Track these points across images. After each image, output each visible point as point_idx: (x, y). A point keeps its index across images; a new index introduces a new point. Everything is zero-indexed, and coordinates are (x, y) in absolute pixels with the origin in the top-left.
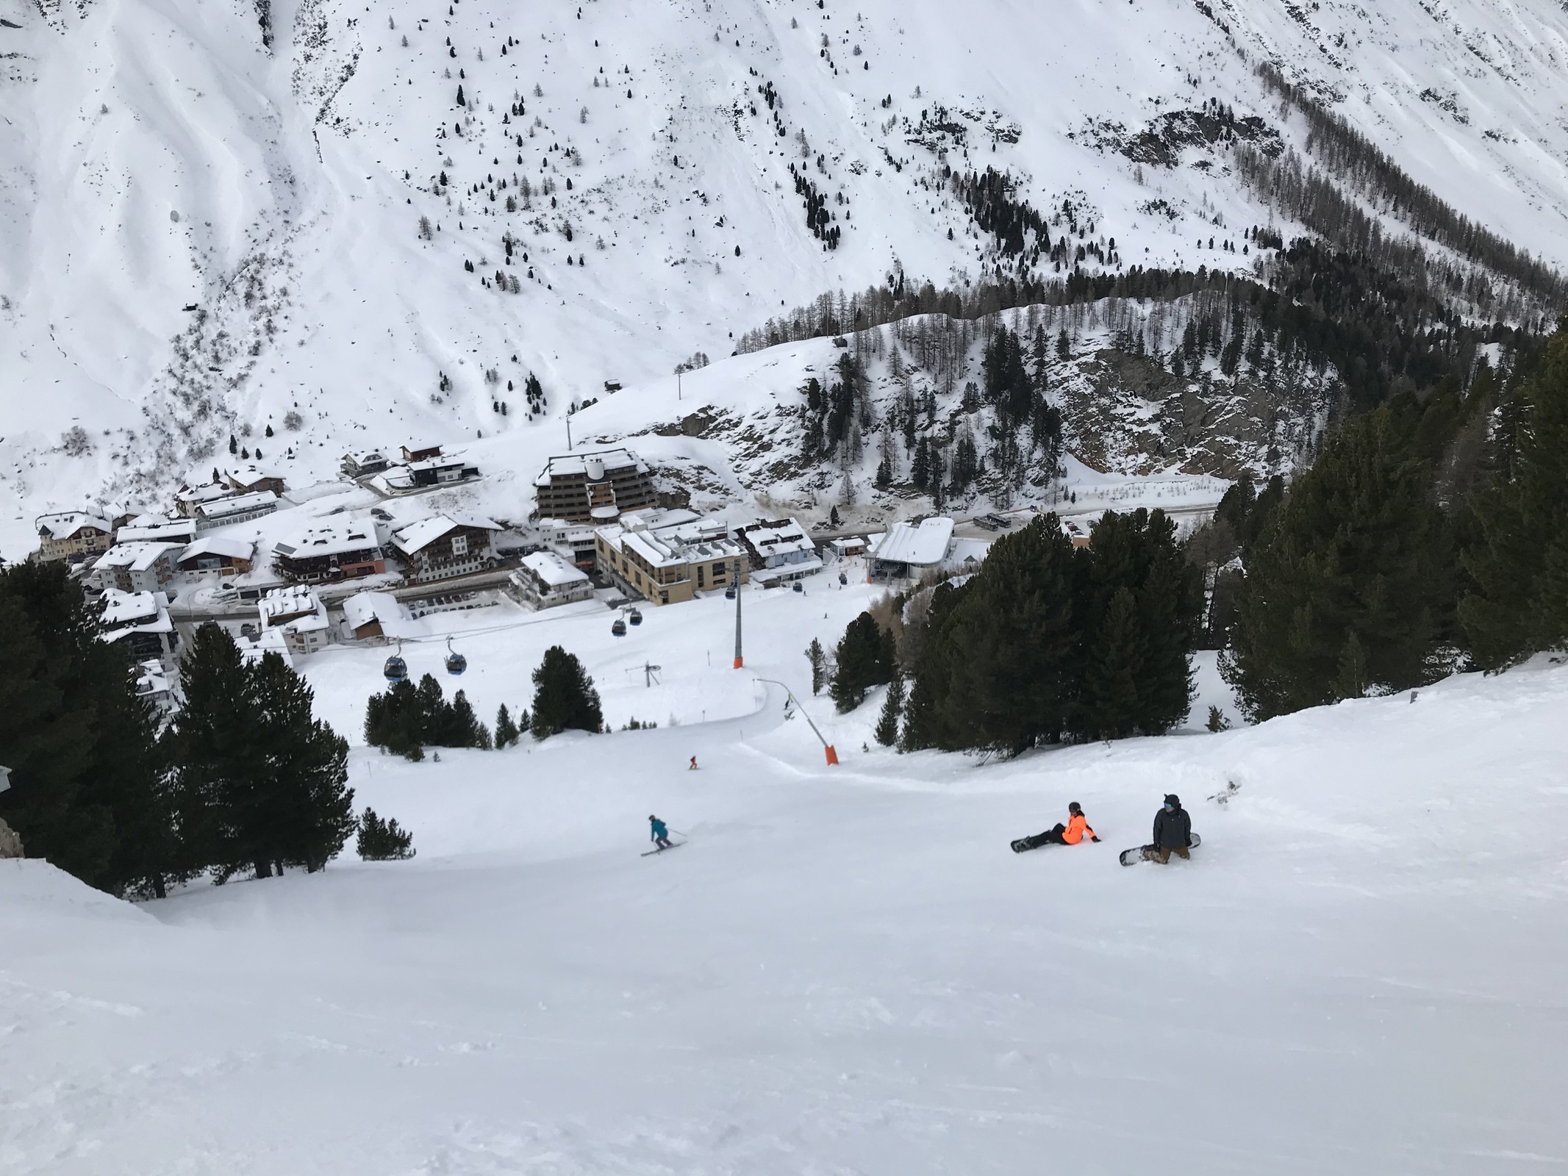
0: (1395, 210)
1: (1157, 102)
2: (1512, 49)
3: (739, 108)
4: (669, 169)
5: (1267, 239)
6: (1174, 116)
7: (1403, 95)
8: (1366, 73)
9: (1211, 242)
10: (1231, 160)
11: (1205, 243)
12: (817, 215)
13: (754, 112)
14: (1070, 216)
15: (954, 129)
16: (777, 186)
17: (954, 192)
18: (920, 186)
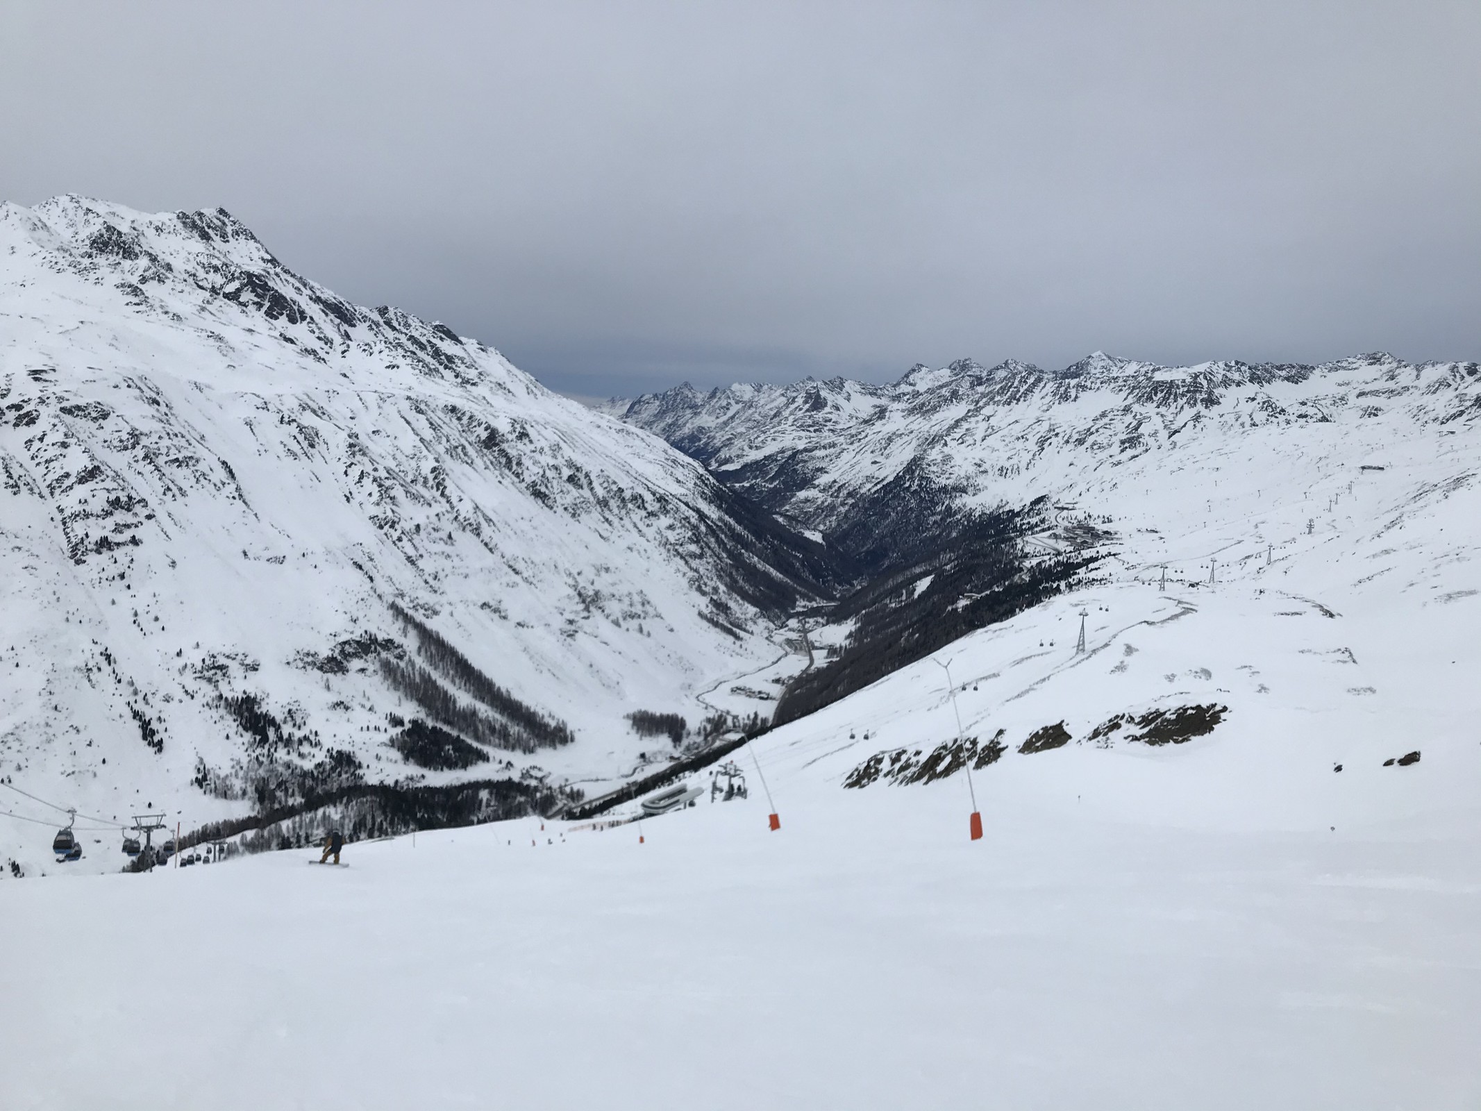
0: (465, 685)
1: (335, 636)
2: (533, 566)
3: (90, 666)
4: (53, 714)
5: (396, 721)
6: (345, 643)
7: (471, 606)
8: (451, 596)
9: (368, 727)
10: (377, 665)
11: (365, 728)
12: (148, 732)
13: (99, 669)
14: (292, 717)
15: (221, 667)
16: (121, 716)
17: (226, 708)
18: (206, 708)
